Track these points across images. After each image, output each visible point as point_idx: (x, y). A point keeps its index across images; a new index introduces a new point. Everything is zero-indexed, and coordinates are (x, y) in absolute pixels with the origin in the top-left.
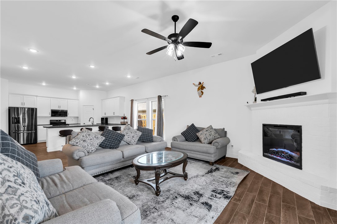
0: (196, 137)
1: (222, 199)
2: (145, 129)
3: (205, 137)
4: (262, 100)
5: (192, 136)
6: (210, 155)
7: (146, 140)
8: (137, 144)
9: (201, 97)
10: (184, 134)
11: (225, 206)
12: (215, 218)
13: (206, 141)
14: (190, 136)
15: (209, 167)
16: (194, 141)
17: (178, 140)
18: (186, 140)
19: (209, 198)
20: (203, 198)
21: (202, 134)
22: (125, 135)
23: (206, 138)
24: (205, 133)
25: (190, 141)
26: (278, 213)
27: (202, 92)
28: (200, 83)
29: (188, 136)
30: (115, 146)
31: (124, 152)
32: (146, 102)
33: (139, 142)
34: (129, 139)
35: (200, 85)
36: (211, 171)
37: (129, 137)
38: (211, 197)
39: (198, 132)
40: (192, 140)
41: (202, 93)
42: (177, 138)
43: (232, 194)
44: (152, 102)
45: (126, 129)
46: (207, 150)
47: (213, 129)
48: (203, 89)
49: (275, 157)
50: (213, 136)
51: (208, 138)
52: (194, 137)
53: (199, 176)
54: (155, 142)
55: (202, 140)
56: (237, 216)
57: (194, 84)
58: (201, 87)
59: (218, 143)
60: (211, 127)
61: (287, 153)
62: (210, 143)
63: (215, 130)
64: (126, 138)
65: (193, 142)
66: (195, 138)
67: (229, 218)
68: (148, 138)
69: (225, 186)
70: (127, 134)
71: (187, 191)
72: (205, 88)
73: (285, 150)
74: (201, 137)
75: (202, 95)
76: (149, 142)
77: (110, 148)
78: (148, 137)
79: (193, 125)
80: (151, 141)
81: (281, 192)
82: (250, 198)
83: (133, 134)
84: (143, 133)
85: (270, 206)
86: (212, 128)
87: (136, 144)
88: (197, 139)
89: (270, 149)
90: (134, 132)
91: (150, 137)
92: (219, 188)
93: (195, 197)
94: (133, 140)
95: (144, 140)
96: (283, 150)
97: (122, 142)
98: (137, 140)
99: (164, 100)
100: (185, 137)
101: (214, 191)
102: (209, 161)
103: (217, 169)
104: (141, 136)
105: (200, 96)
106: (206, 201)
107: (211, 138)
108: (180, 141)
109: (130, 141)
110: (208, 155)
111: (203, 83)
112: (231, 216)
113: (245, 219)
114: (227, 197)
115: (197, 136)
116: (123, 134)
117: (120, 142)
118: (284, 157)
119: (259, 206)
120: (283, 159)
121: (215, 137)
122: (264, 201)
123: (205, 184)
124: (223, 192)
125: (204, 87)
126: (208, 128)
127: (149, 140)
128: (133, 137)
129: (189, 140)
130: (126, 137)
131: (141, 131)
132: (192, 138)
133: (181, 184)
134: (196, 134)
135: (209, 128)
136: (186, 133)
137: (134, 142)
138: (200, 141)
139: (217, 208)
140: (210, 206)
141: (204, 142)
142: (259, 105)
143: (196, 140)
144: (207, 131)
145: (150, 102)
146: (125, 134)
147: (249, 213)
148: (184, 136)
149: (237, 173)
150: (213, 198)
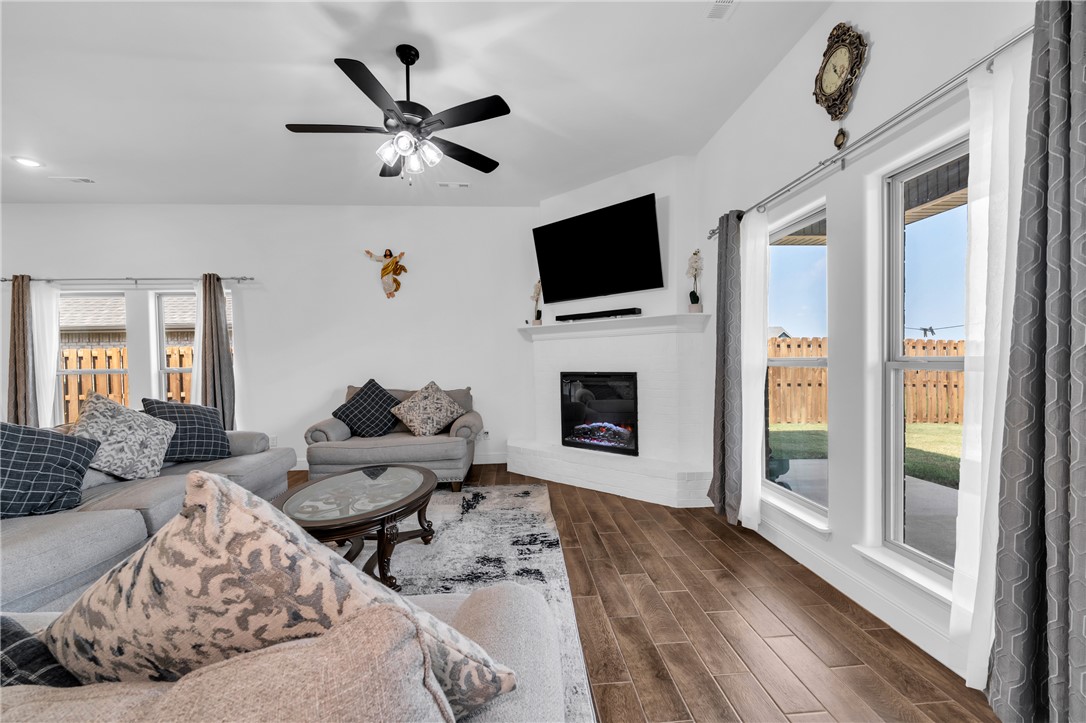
0: (389, 421)
1: (546, 551)
2: (187, 407)
3: (425, 416)
4: (559, 318)
5: (377, 418)
6: (452, 464)
7: (198, 452)
8: (163, 471)
9: (394, 296)
10: (347, 416)
11: (563, 560)
12: (568, 588)
13: (430, 428)
14: (368, 419)
15: (458, 497)
16: (385, 433)
17: (332, 435)
18: (354, 434)
19: (521, 559)
20: (508, 563)
21: (410, 408)
22: (99, 444)
23: (429, 418)
24: (421, 405)
25: (371, 436)
26: (643, 538)
27: (395, 281)
28: (388, 254)
29: (360, 420)
30: (62, 496)
31: (151, 512)
32: (123, 294)
33: (169, 464)
34: (123, 455)
35: (389, 260)
36: (468, 507)
37: (122, 450)
38: (522, 556)
39: (397, 404)
40: (376, 432)
41: (398, 284)
42: (327, 430)
43: (554, 536)
44: (159, 296)
45: (96, 413)
46: (446, 451)
47: (440, 391)
48: (400, 274)
49: (587, 441)
50: (447, 410)
51: (435, 418)
52: (381, 421)
53: (453, 524)
54: (242, 454)
55: (416, 425)
56: (596, 569)
57: (368, 252)
58: (394, 267)
59: (468, 427)
60: (432, 387)
61: (609, 429)
62: (446, 430)
63: (448, 393)
64: (105, 457)
65: (380, 435)
66: (386, 425)
67: (588, 577)
68: (208, 445)
69: (528, 526)
70: (112, 434)
71: (458, 566)
72: (405, 271)
73: (606, 424)
74: (412, 418)
75: (396, 290)
76: (215, 459)
77: (32, 511)
78: (210, 438)
79: (372, 384)
80: (222, 453)
81: (620, 504)
82: (587, 531)
83: (140, 432)
84: (184, 424)
85: (624, 532)
86: (438, 389)
87: (160, 475)
88: (396, 426)
89: (577, 427)
90: (144, 426)
91: (216, 438)
92: (521, 534)
93: (490, 569)
94: (145, 461)
95: (191, 452)
96: (600, 424)
97: (89, 474)
98: (162, 457)
99: (233, 293)
100: (348, 425)
101: (517, 542)
102: (450, 481)
103: (477, 497)
104: (174, 438)
105: (390, 295)
106: (521, 567)
107: (442, 418)
108: (337, 440)
109: (131, 465)
110: (448, 464)
111: (402, 254)
112: (586, 571)
113: (611, 567)
114: (552, 545)
115: (393, 416)
116: (86, 436)
117: (81, 473)
118: (603, 438)
119: (610, 539)
120: (603, 443)
121: (452, 413)
122: (610, 528)
123: (484, 535)
124: (536, 539)
125: (403, 269)
126: (426, 388)
127: (215, 452)
128: (143, 445)
129: (367, 432)
130: (108, 448)
131: (173, 419)
132: (377, 425)
133: (427, 557)
134: (389, 412)
135: (430, 390)
136: (352, 412)
137: (149, 465)
138: (408, 431)
139: (555, 571)
140: (538, 573)
141: (424, 431)
142: (550, 330)
143: (389, 428)
144: (426, 398)
145: (151, 296)
146: (99, 436)
147: (608, 556)
148: (344, 421)
149: (527, 493)
150: (527, 556)
